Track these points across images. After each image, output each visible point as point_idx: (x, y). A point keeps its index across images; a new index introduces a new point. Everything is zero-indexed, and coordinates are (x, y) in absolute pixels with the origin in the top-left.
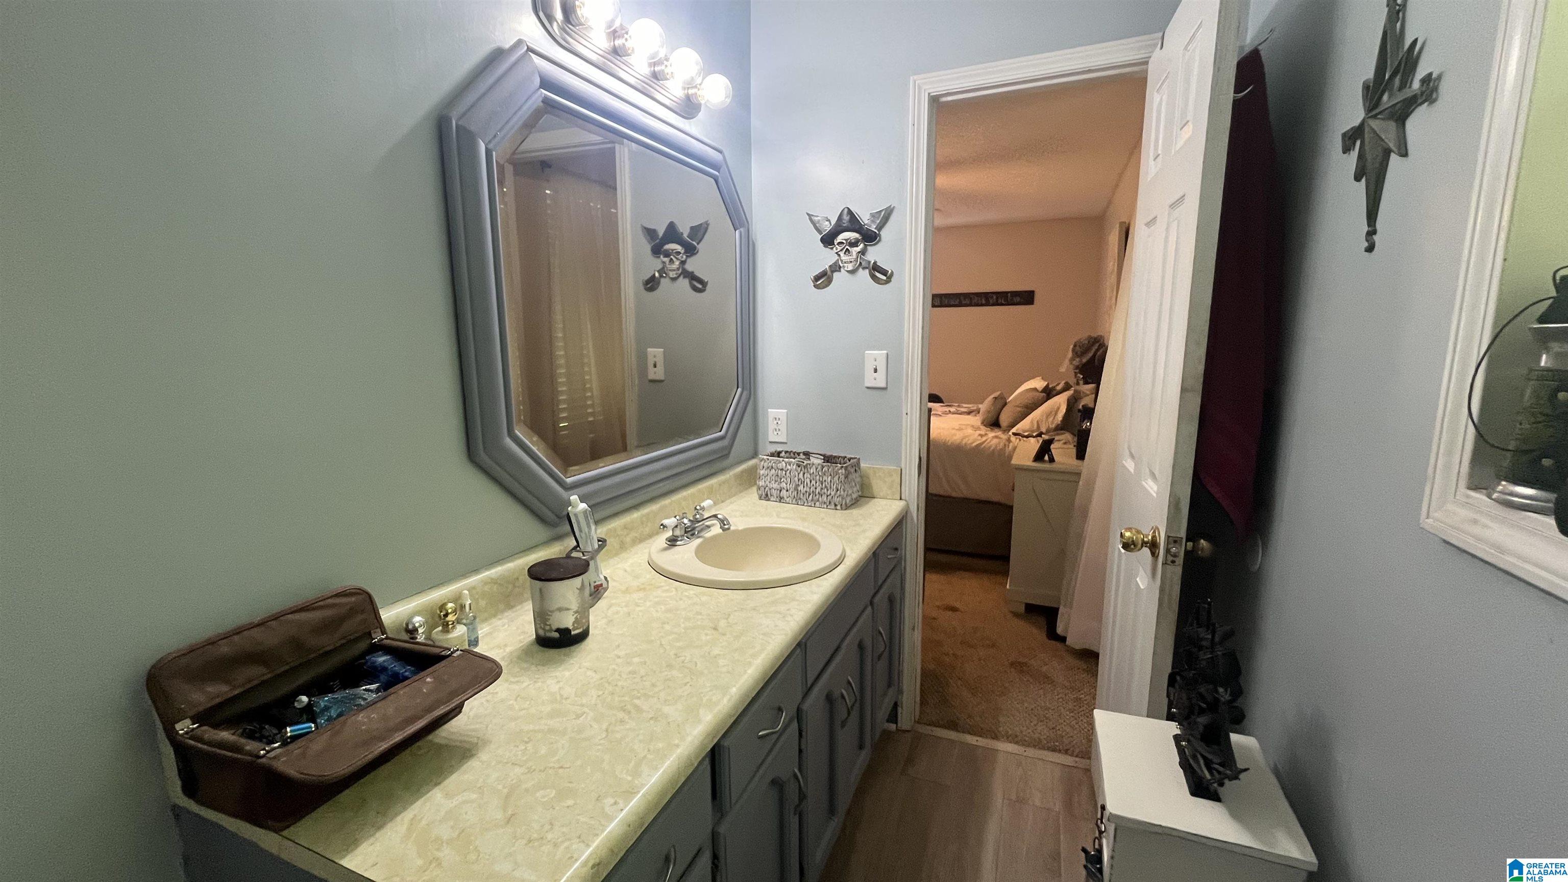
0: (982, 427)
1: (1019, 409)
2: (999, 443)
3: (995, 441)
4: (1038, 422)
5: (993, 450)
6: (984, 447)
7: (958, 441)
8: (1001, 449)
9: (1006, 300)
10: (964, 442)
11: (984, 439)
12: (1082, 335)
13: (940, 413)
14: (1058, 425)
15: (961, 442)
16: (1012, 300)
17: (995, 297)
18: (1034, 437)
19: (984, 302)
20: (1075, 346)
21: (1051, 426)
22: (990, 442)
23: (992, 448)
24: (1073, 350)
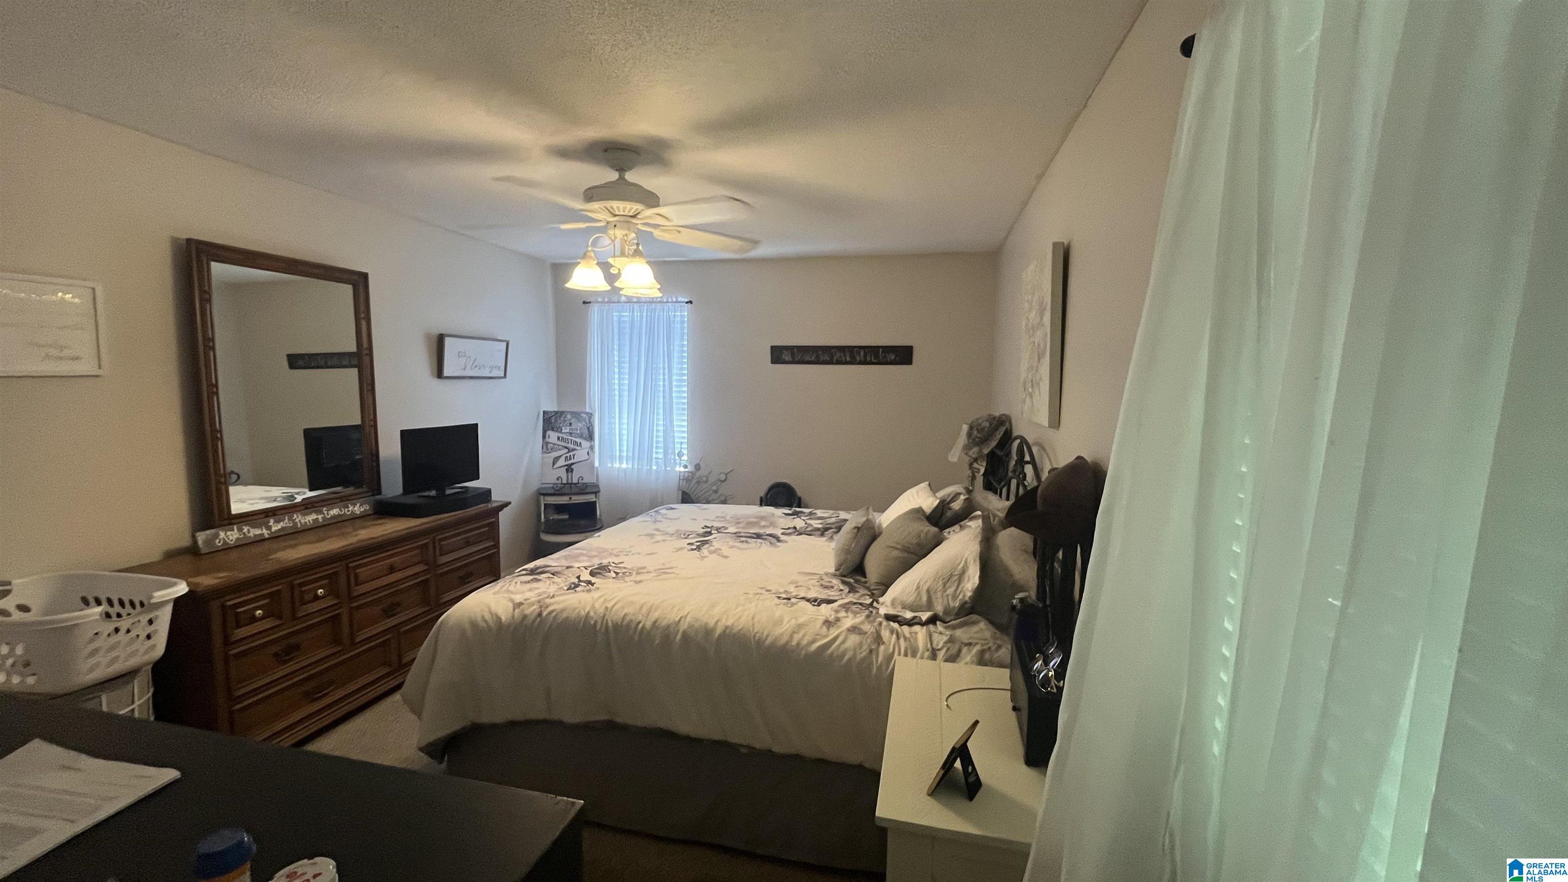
0: (836, 582)
1: (895, 553)
2: (861, 645)
3: (854, 639)
4: (928, 591)
5: (850, 660)
6: (832, 653)
7: (782, 642)
8: (864, 659)
9: (877, 356)
10: (794, 643)
11: (834, 633)
12: (979, 413)
13: (778, 532)
14: (966, 603)
15: (787, 643)
16: (884, 357)
17: (862, 353)
18: (922, 624)
19: (848, 359)
20: (971, 428)
21: (952, 604)
22: (843, 642)
23: (846, 658)
24: (969, 435)
